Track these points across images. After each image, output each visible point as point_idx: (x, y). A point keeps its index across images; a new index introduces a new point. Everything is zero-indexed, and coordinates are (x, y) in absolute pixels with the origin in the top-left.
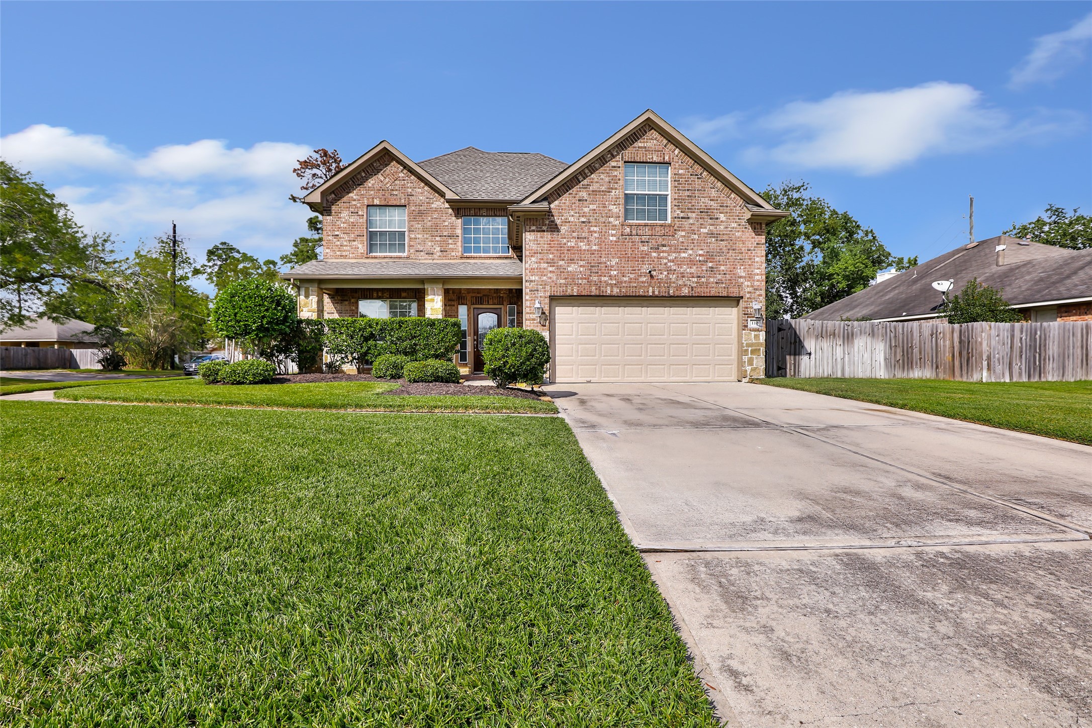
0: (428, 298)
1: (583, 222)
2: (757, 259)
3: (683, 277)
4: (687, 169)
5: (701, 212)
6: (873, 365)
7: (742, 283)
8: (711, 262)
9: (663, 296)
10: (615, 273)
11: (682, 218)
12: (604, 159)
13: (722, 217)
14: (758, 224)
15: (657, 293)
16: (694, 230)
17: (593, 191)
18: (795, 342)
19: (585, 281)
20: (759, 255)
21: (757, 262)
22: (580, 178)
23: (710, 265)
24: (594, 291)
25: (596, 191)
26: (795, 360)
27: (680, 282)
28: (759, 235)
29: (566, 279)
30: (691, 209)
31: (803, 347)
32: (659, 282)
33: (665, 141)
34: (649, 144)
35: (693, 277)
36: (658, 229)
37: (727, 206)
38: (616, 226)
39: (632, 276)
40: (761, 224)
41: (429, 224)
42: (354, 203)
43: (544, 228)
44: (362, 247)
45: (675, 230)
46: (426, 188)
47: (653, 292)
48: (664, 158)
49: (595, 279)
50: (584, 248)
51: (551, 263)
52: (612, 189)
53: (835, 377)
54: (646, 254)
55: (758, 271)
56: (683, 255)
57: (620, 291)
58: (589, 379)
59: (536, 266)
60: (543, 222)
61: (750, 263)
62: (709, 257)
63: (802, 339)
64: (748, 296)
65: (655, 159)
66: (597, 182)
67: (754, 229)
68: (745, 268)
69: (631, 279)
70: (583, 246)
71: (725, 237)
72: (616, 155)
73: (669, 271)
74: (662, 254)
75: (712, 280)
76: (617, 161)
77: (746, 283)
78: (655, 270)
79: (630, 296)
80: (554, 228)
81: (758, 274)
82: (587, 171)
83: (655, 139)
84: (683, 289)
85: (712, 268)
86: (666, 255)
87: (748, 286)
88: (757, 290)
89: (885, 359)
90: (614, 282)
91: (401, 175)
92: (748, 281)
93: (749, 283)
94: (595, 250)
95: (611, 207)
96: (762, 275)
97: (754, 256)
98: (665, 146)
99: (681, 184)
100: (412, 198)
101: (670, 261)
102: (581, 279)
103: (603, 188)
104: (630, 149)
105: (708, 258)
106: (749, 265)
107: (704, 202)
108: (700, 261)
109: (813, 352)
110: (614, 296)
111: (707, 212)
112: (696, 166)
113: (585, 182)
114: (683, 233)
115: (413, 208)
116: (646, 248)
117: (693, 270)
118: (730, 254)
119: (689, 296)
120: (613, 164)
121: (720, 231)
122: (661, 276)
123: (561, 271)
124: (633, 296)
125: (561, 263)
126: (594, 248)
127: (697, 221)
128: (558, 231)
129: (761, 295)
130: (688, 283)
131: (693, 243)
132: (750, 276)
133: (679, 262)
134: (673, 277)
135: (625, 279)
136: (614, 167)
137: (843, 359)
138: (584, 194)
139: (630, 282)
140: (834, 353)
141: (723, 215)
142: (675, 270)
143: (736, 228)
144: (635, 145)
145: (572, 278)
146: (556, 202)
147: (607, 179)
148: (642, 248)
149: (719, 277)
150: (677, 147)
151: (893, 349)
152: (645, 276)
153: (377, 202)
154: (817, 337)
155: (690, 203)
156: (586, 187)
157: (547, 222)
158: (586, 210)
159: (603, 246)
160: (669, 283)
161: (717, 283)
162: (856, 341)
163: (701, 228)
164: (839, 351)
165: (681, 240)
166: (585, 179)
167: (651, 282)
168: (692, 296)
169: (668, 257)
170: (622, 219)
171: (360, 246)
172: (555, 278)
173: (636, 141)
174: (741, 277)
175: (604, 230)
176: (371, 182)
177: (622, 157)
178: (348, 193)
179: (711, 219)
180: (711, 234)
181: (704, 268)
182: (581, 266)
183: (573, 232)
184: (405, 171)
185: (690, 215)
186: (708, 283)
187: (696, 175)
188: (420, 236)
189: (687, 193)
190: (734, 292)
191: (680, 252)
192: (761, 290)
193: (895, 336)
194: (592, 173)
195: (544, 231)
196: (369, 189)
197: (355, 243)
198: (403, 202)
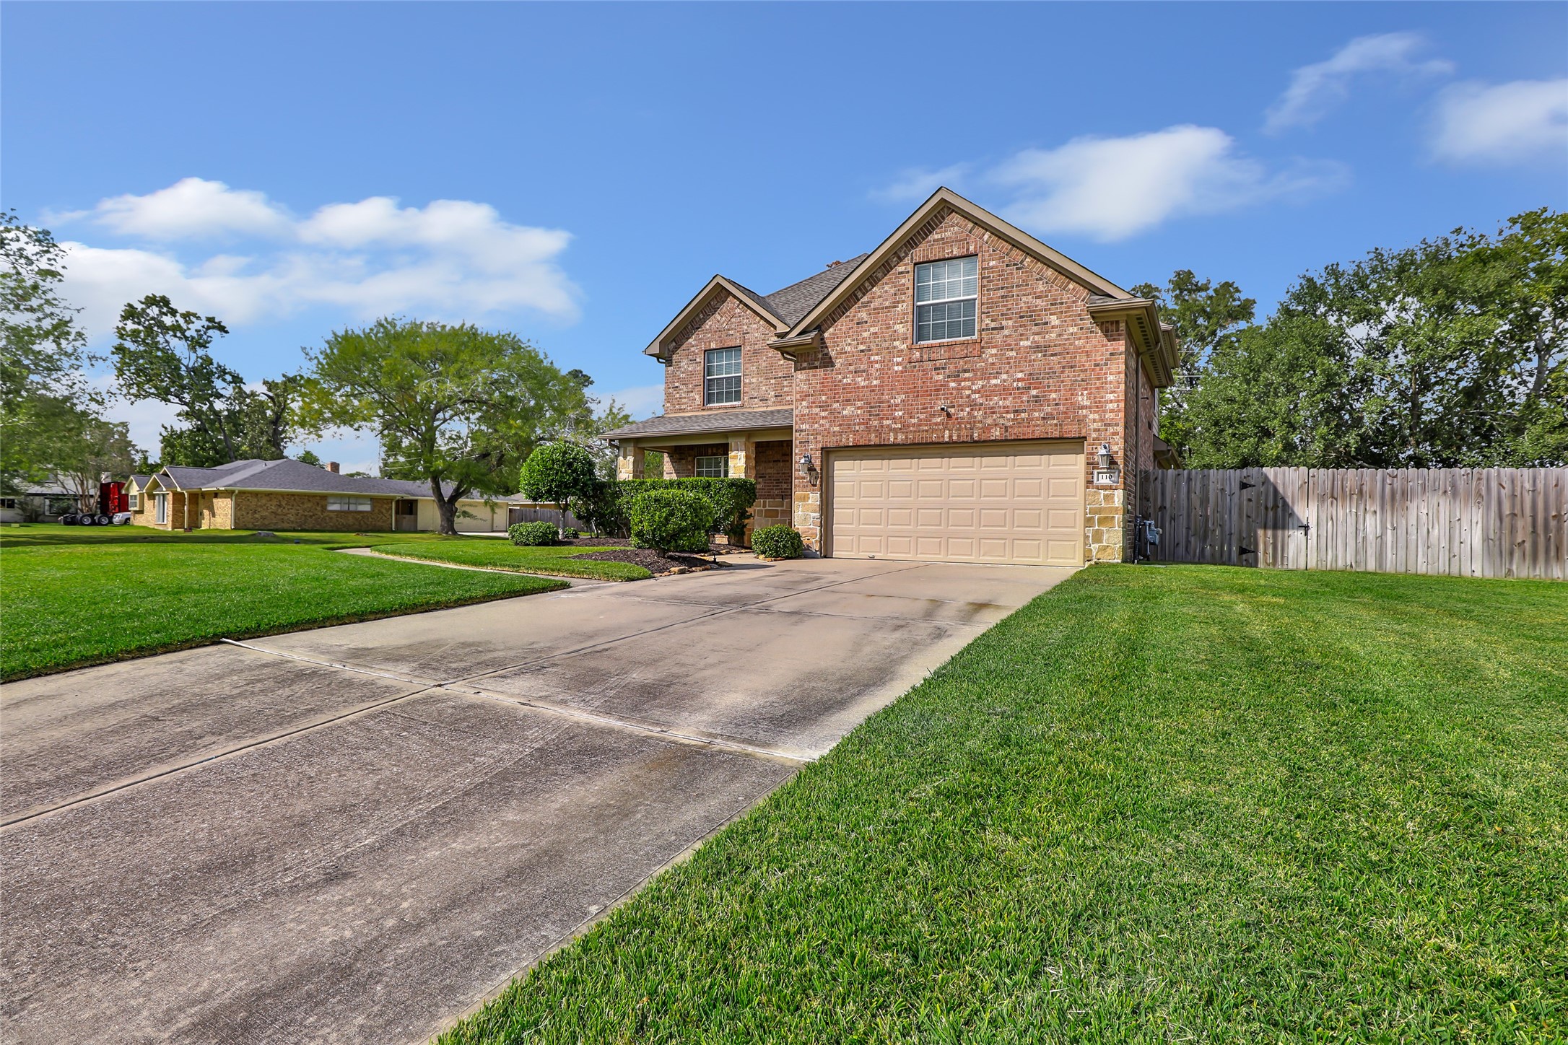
0: (732, 454)
1: (862, 351)
2: (1110, 378)
3: (993, 413)
4: (1001, 258)
5: (1021, 317)
6: (1456, 551)
7: (1086, 416)
8: (1035, 388)
9: (963, 442)
10: (900, 413)
11: (993, 329)
12: (889, 264)
13: (1054, 320)
14: (1112, 323)
15: (955, 438)
16: (1010, 345)
17: (875, 309)
18: (1275, 507)
19: (862, 427)
20: (1114, 371)
21: (1111, 383)
22: (859, 295)
23: (1034, 392)
24: (874, 439)
25: (878, 309)
26: (1275, 537)
27: (989, 421)
28: (1114, 340)
29: (840, 425)
30: (1006, 314)
31: (1292, 514)
32: (959, 423)
33: (970, 225)
34: (948, 234)
35: (1008, 412)
36: (957, 349)
37: (1062, 303)
38: (902, 351)
39: (922, 416)
40: (1117, 322)
41: (764, 364)
42: (692, 349)
43: (817, 364)
44: (698, 398)
45: (983, 348)
46: (762, 322)
47: (950, 437)
48: (968, 250)
49: (876, 423)
50: (862, 384)
51: (823, 407)
52: (898, 302)
53: (1362, 569)
54: (942, 385)
55: (1111, 397)
56: (994, 382)
57: (906, 438)
58: (871, 555)
59: (806, 411)
60: (816, 356)
61: (1098, 385)
62: (1033, 381)
63: (1289, 501)
64: (1094, 435)
65: (956, 252)
66: (880, 297)
67: (1106, 332)
68: (1091, 393)
69: (921, 420)
70: (861, 381)
71: (1058, 350)
72: (904, 257)
73: (974, 406)
74: (963, 384)
75: (1037, 414)
76: (905, 265)
77: (1091, 416)
78: (953, 407)
79: (918, 444)
80: (828, 362)
81: (1111, 401)
82: (867, 284)
83: (957, 224)
84: (993, 431)
85: (1037, 397)
86: (968, 383)
87: (1094, 421)
88: (1109, 425)
89: (1486, 539)
90: (899, 426)
91: (738, 311)
92: (1095, 412)
93: (1097, 416)
94: (876, 386)
95: (897, 327)
96: (1118, 401)
97: (1106, 374)
98: (970, 232)
99: (992, 281)
100: (747, 336)
101: (974, 392)
102: (859, 424)
103: (887, 304)
104: (923, 245)
105: (1030, 384)
106: (1098, 388)
107: (1026, 301)
108: (1018, 389)
109: (1313, 524)
110: (899, 445)
111: (1031, 316)
112: (1015, 252)
113: (865, 299)
114: (994, 351)
115: (748, 348)
116: (941, 377)
117: (1007, 403)
118: (1066, 374)
119: (1001, 441)
120: (901, 269)
121: (1050, 341)
122: (961, 414)
123: (834, 415)
124: (922, 444)
125: (836, 405)
126: (875, 382)
127: (1016, 331)
128: (833, 366)
129: (1116, 434)
130: (1001, 421)
131: (1009, 363)
132: (1098, 405)
133: (986, 392)
134: (978, 414)
135: (913, 421)
136: (902, 273)
137: (1381, 537)
138: (863, 315)
139: (920, 425)
140: (1361, 527)
141: (1055, 317)
142: (981, 404)
143: (1076, 334)
144: (930, 238)
145: (847, 424)
146: (831, 330)
147: (892, 291)
148: (936, 378)
149: (1049, 409)
150: (987, 230)
151: (1507, 521)
152: (940, 416)
153: (713, 346)
154: (1322, 498)
155: (1005, 306)
156: (865, 306)
157: (820, 356)
158: (865, 334)
159: (886, 379)
160: (972, 422)
161: (1044, 418)
162: (1413, 507)
163: (1021, 340)
164: (1372, 524)
165: (990, 360)
166: (864, 295)
167: (947, 424)
168: (1006, 440)
169: (972, 387)
170: (909, 341)
171: (697, 397)
172: (827, 425)
173: (930, 232)
174: (1082, 408)
175: (887, 357)
176: (709, 324)
177: (912, 258)
178: (688, 339)
179: (1036, 325)
180: (1036, 348)
181: (1025, 398)
182: (858, 408)
183: (850, 365)
184: (741, 306)
185: (1004, 323)
186: (1030, 420)
187: (1015, 265)
188: (754, 380)
189: (1001, 293)
190: (1072, 430)
191: (989, 378)
192: (1117, 425)
193: (1514, 496)
194: (873, 286)
195: (816, 367)
196: (709, 331)
197: (692, 394)
198: (738, 342)
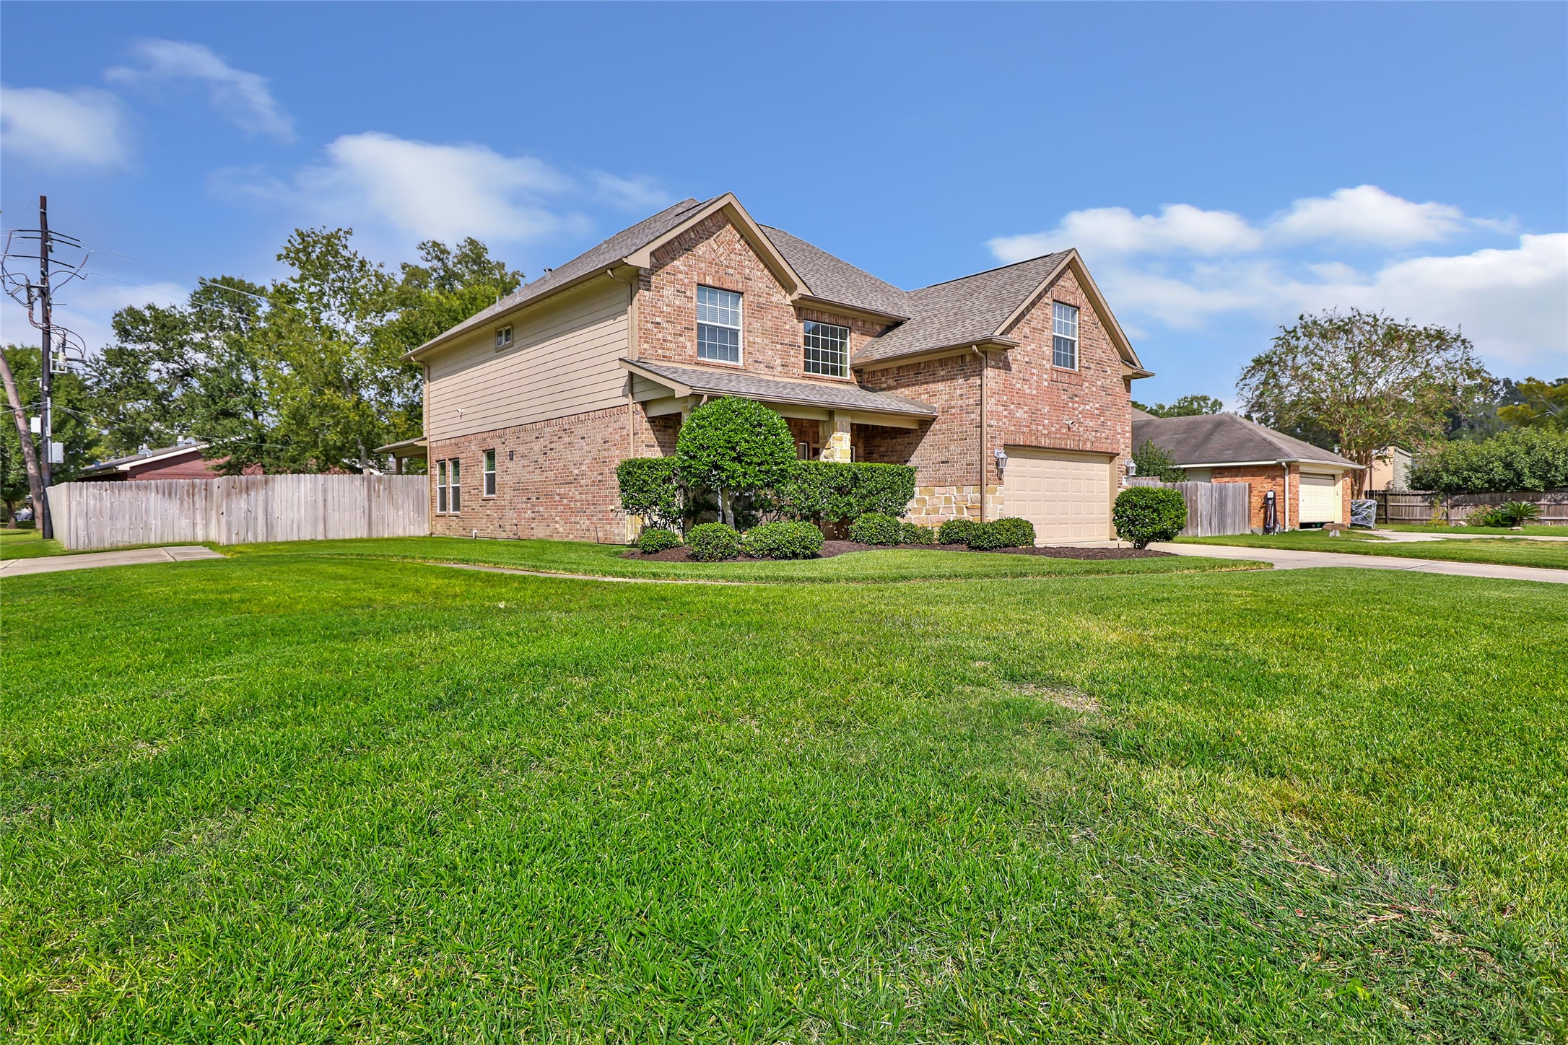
0: (837, 434)
1: (1027, 362)
2: (1127, 416)
3: (1087, 430)
4: (1089, 316)
5: (1097, 363)
8: (1103, 416)
10: (1047, 422)
11: (1087, 368)
15: (1072, 446)
16: (1093, 382)
19: (1027, 430)
21: (1127, 420)
23: (1102, 419)
25: (1035, 328)
27: (1086, 436)
29: (1015, 425)
30: (1092, 359)
32: (1074, 436)
33: (1077, 283)
34: (1067, 284)
35: (1092, 431)
36: (1073, 377)
37: (1111, 360)
38: (1047, 370)
39: (1057, 427)
41: (769, 324)
42: (680, 276)
43: (1001, 365)
44: (690, 347)
45: (1083, 380)
46: (766, 272)
49: (1034, 427)
51: (1005, 406)
52: (1045, 328)
54: (1066, 404)
55: (1127, 428)
56: (1087, 407)
57: (1050, 443)
59: (994, 408)
60: (1000, 358)
62: (1102, 411)
65: (1071, 301)
66: (1035, 319)
69: (1056, 430)
70: (1026, 389)
71: (1110, 392)
73: (1079, 423)
75: (1103, 435)
76: (1048, 298)
77: (1121, 440)
78: (1072, 422)
79: (1056, 449)
80: (1007, 366)
83: (1071, 280)
84: (1087, 444)
85: (1103, 422)
86: (1077, 406)
87: (1122, 443)
88: (1127, 447)
90: (1046, 432)
91: (738, 246)
92: (1122, 437)
94: (1034, 395)
95: (1045, 348)
96: (1129, 432)
97: (1126, 413)
98: (1078, 289)
99: (1086, 331)
100: (750, 283)
101: (1080, 413)
102: (1025, 426)
103: (1039, 326)
104: (1058, 288)
107: (1099, 353)
108: (1097, 415)
110: (1046, 448)
111: (1101, 364)
114: (1087, 384)
115: (752, 298)
116: (1066, 397)
117: (1093, 424)
121: (1108, 385)
122: (1075, 429)
123: (1012, 416)
125: (1012, 407)
126: (1034, 392)
127: (1095, 373)
128: (1010, 369)
130: (1090, 437)
131: (1093, 395)
132: (1123, 433)
133: (1085, 414)
134: (1082, 430)
135: (1053, 429)
139: (1056, 434)
141: (1108, 369)
142: (1082, 423)
143: (1116, 383)
144: (1059, 282)
145: (1019, 425)
147: (1042, 317)
149: (1107, 432)
150: (1084, 292)
153: (709, 281)
155: (1092, 353)
156: (1028, 322)
157: (1003, 358)
158: (1029, 348)
159: (1039, 391)
160: (1079, 436)
161: (1106, 438)
163: (1097, 380)
165: (1086, 391)
167: (1068, 435)
168: (1092, 451)
170: (1051, 363)
171: (688, 344)
172: (1007, 424)
173: (1060, 279)
175: (1040, 373)
176: (701, 250)
177: (1051, 295)
179: (1102, 371)
180: (1103, 388)
181: (1099, 422)
182: (1025, 412)
183: (1020, 372)
184: (742, 242)
185: (1091, 365)
186: (1101, 438)
187: (1095, 324)
188: (758, 340)
189: (1090, 342)
191: (1085, 404)
195: (1001, 368)
196: (699, 259)
197: (682, 339)
198: (740, 287)
